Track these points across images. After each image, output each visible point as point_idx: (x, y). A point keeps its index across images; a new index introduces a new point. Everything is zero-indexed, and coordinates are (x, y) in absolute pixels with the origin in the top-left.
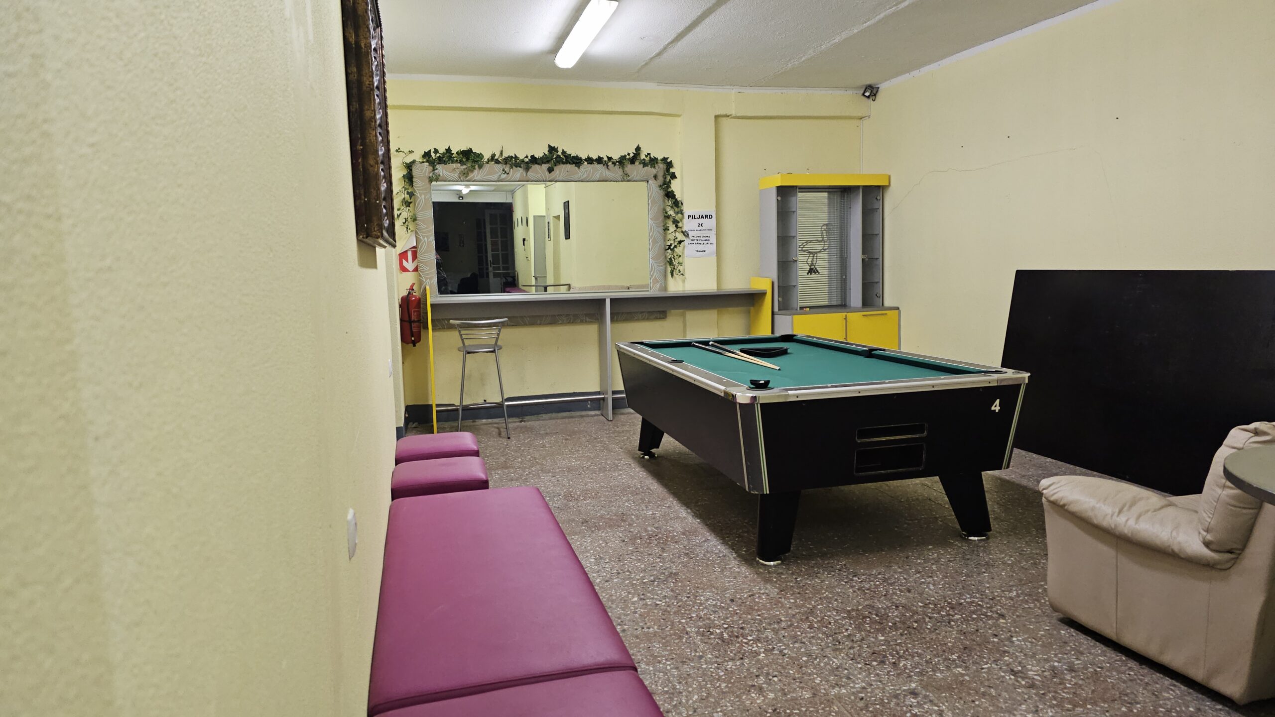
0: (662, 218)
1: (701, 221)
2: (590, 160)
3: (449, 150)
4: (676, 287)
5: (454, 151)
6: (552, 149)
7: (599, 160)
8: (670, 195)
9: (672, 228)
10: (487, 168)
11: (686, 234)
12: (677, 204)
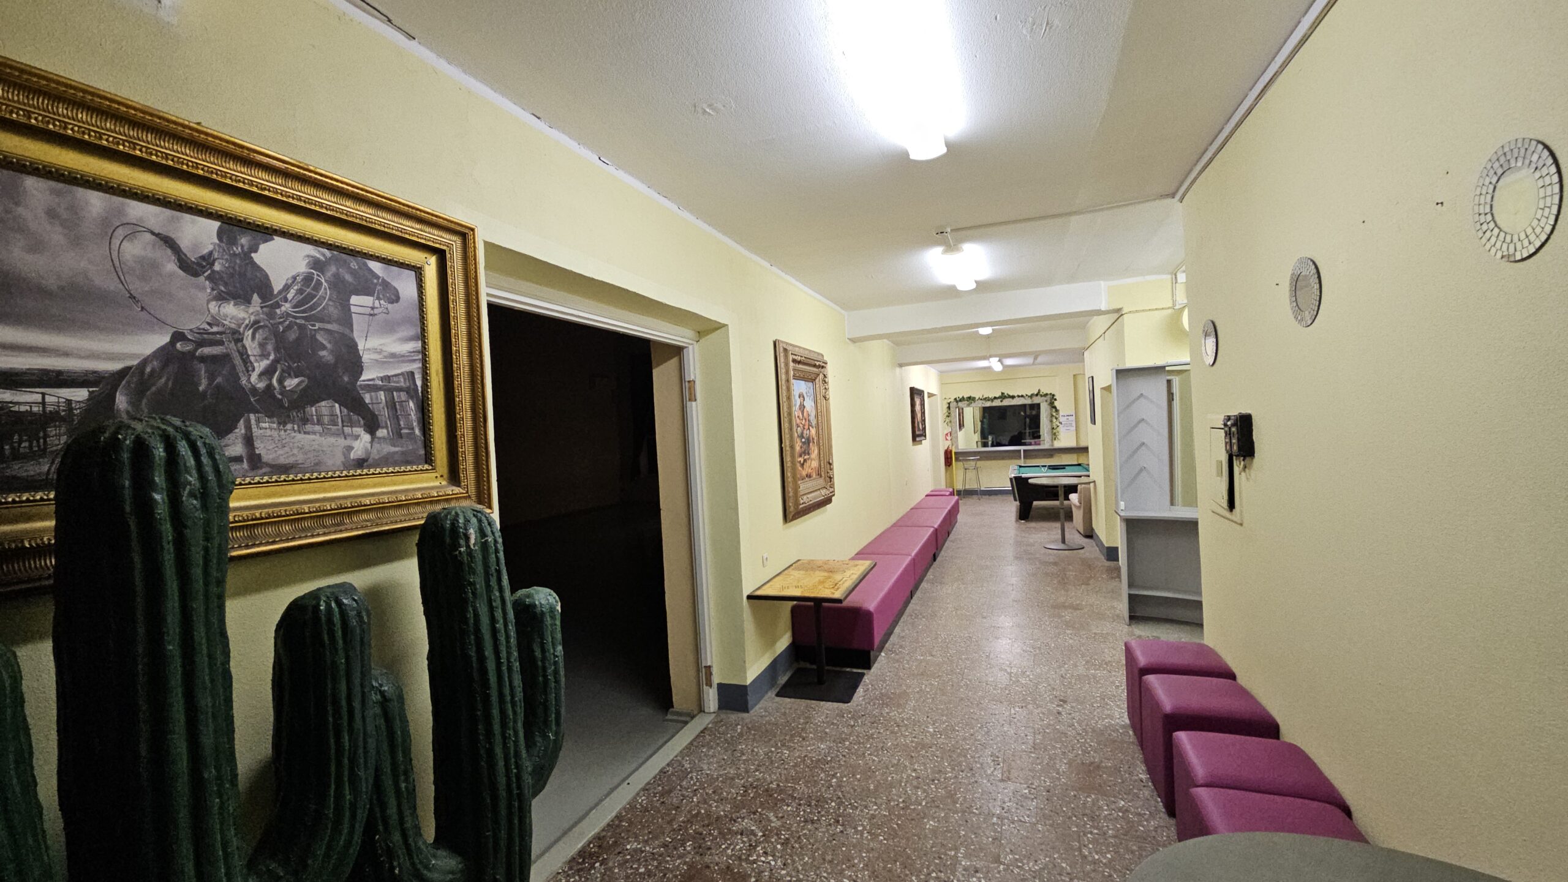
0: (1049, 417)
1: (1069, 417)
2: (1019, 396)
3: (963, 397)
4: (1058, 444)
5: (965, 397)
6: (1003, 393)
7: (1022, 396)
8: (1055, 407)
9: (1054, 420)
10: (977, 402)
11: (1061, 423)
12: (1057, 411)
